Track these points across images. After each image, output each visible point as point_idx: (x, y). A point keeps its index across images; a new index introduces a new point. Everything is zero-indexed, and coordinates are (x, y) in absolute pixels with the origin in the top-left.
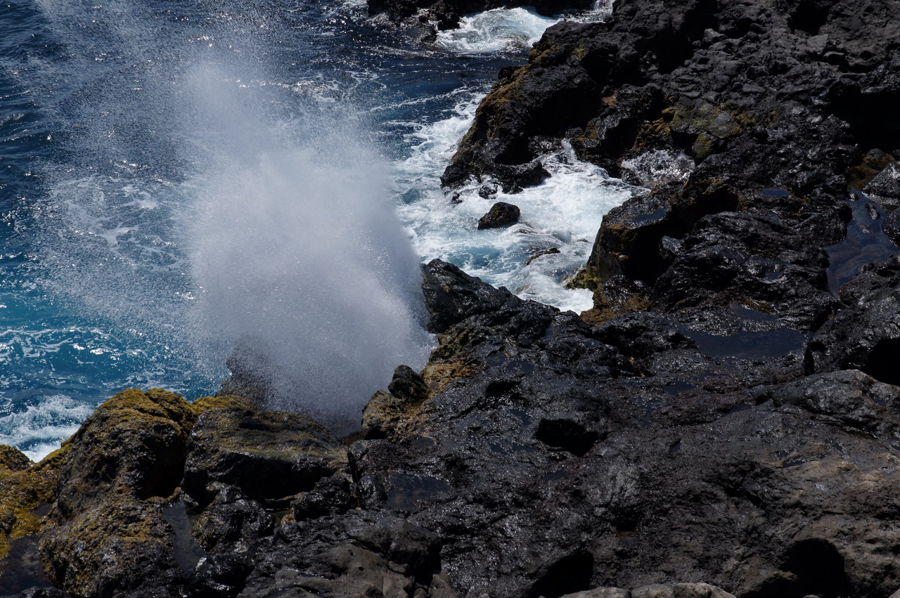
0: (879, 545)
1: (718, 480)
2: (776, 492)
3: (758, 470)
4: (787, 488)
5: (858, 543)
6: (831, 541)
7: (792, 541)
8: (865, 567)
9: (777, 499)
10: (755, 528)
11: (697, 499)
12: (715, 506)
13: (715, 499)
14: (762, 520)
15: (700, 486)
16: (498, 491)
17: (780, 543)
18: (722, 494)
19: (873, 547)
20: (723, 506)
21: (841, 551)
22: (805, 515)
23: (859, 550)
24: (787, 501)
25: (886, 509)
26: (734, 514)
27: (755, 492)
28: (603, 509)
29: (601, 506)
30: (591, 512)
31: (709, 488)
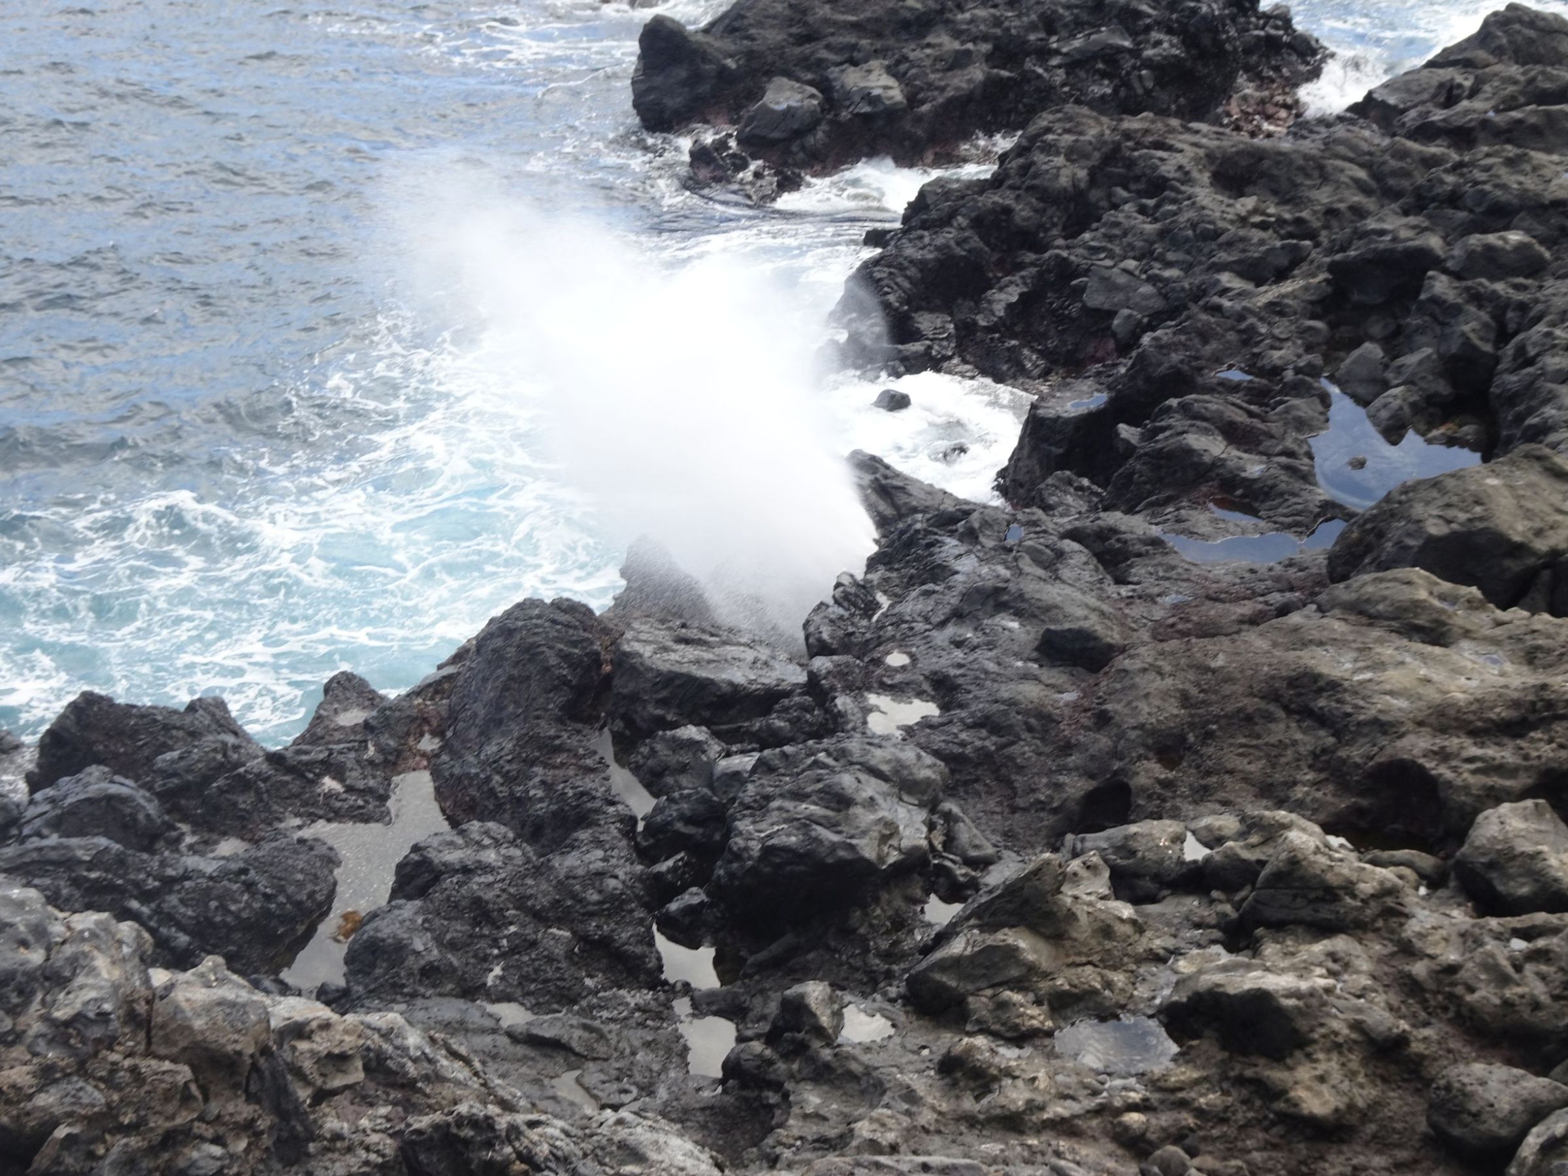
0: (1479, 765)
1: (1273, 696)
2: (1349, 709)
3: (1321, 683)
4: (1361, 703)
5: (1454, 763)
6: (1421, 761)
7: (1371, 764)
8: (1466, 788)
9: (1349, 715)
10: (1324, 751)
11: (1249, 719)
12: (1272, 726)
13: (1270, 718)
14: (1331, 740)
15: (1252, 704)
16: (1005, 713)
17: (1357, 766)
18: (1281, 714)
19: (1472, 766)
20: (1282, 726)
21: (1434, 772)
22: (1385, 733)
23: (1454, 769)
24: (1362, 717)
25: (1479, 724)
26: (1299, 736)
27: (1321, 708)
28: (1138, 732)
29: (1134, 728)
30: (1121, 736)
31: (1263, 705)
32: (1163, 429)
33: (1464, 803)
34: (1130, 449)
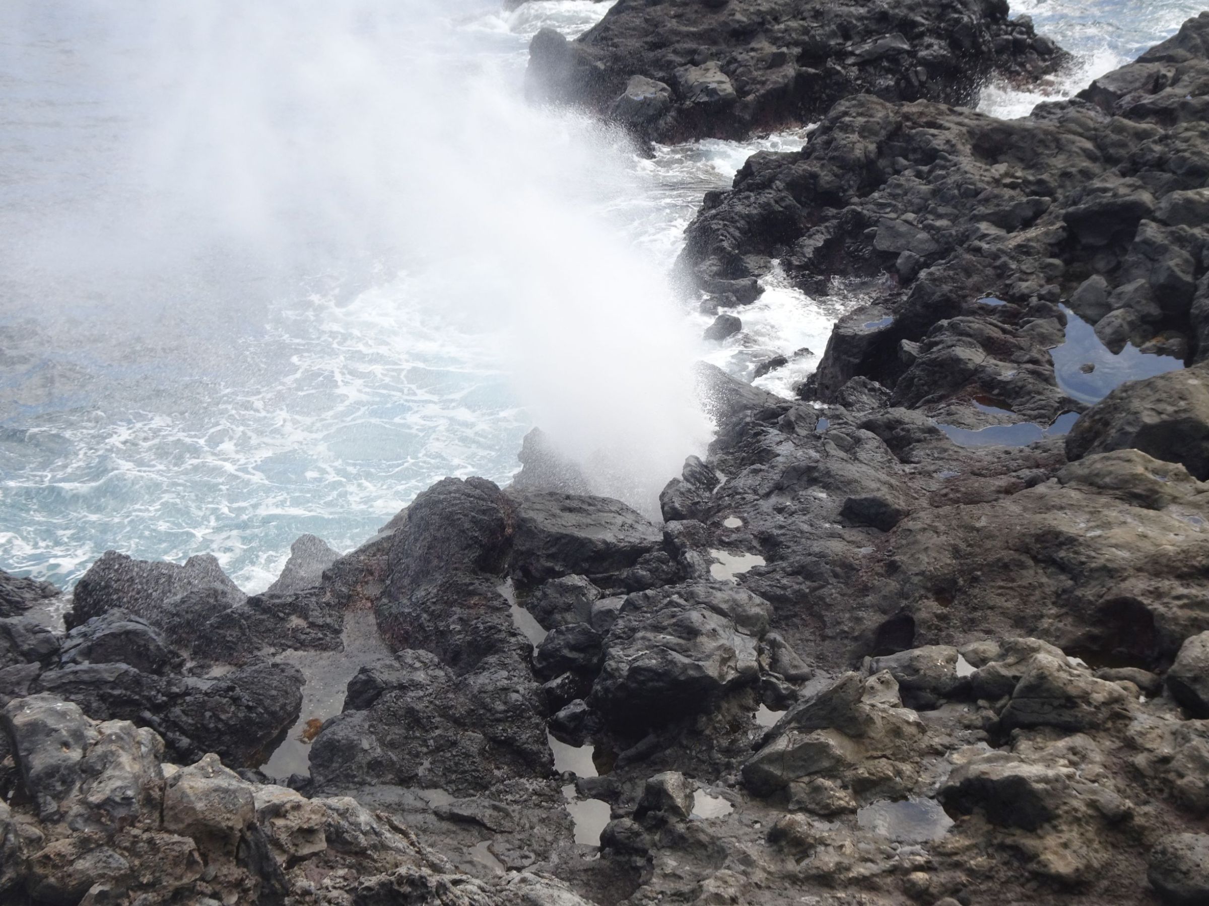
0: (1185, 601)
1: (1025, 549)
2: (1083, 559)
3: (1062, 539)
4: (1093, 554)
5: (1165, 600)
6: (1140, 598)
7: (1101, 601)
8: (1175, 619)
9: (1083, 563)
10: (1064, 591)
11: (1006, 566)
12: (1024, 572)
13: (1022, 566)
14: (1070, 583)
15: (1008, 555)
16: (816, 563)
17: (1090, 602)
18: (1031, 563)
19: (1180, 603)
20: (1032, 572)
21: (1150, 607)
22: (1112, 577)
23: (1166, 605)
24: (1093, 565)
25: (1185, 569)
26: (1044, 580)
27: (1062, 558)
28: (920, 578)
29: (917, 574)
30: (907, 580)
31: (1016, 556)
32: (936, 344)
33: (1174, 631)
34: (912, 359)
